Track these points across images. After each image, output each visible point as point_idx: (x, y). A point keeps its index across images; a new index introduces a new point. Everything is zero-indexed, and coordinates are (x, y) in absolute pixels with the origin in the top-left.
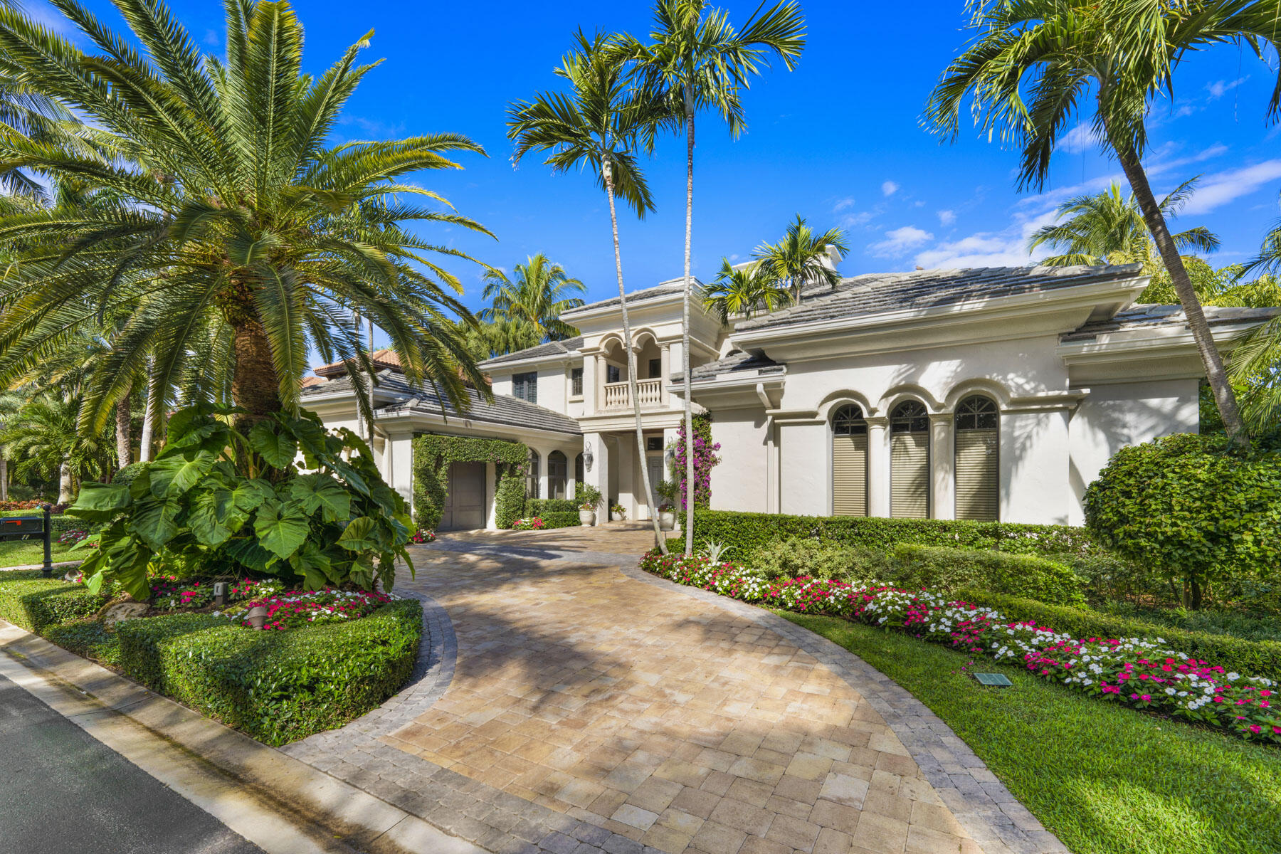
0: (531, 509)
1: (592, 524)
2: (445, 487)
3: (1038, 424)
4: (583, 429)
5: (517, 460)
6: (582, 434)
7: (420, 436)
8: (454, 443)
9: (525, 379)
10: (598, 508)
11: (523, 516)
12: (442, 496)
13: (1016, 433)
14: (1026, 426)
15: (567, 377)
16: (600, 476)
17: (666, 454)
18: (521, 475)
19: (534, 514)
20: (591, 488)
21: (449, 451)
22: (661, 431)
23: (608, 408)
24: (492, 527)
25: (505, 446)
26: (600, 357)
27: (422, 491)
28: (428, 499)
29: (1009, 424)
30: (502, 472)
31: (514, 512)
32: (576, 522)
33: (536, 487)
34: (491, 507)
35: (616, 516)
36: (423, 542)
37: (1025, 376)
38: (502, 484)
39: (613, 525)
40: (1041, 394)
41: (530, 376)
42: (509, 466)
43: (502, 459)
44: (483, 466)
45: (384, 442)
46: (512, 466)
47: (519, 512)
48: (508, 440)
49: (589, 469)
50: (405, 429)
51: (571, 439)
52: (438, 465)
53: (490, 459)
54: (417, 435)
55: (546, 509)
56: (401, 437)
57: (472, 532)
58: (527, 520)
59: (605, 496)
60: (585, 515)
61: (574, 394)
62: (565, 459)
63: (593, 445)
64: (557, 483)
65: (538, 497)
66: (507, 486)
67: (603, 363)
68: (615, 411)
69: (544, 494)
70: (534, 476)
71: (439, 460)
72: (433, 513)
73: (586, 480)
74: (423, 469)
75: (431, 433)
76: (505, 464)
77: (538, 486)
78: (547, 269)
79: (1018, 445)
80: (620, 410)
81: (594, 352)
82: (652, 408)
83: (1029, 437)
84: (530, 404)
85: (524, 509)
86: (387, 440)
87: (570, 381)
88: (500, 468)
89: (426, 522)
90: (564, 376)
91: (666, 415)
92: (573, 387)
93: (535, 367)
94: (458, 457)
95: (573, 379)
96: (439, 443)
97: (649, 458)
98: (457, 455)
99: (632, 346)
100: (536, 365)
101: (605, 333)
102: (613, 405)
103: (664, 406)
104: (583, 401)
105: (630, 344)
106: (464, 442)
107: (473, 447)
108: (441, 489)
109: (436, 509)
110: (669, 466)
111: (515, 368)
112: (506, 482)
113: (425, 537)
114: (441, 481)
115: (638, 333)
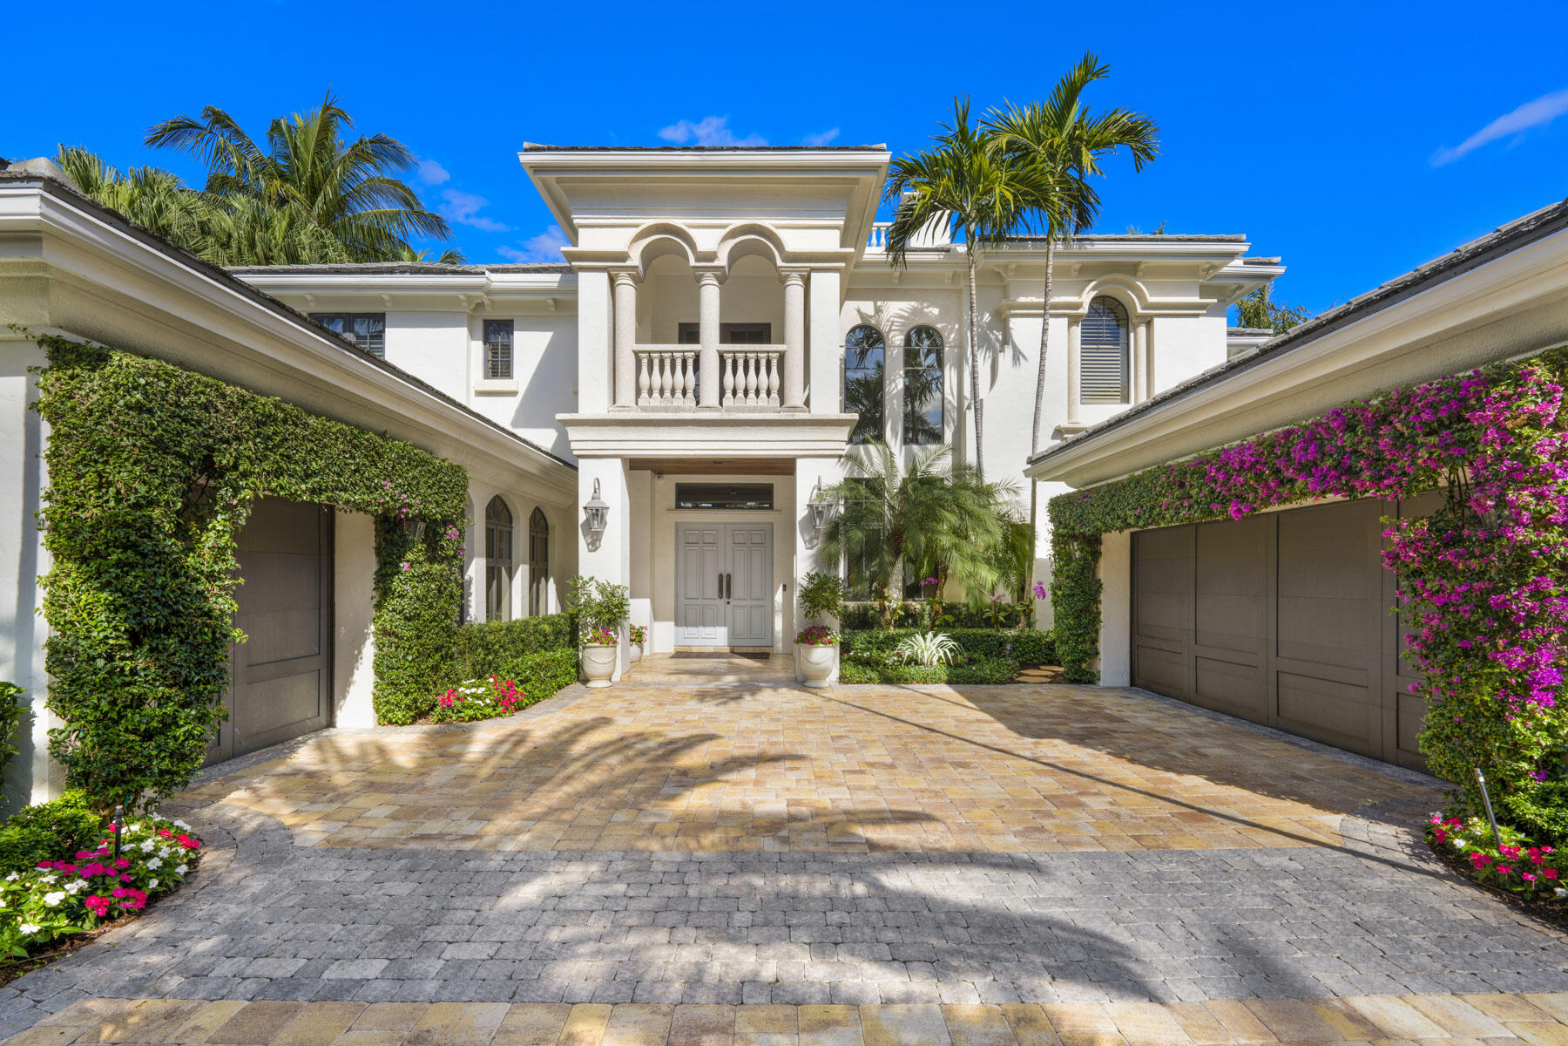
1: (611, 678)
2: (228, 605)
4: (577, 447)
5: (447, 509)
8: (267, 419)
9: (350, 326)
12: (219, 639)
15: (472, 336)
18: (455, 555)
20: (610, 591)
22: (786, 467)
23: (642, 400)
25: (423, 461)
26: (626, 279)
27: (103, 627)
30: (407, 545)
31: (435, 668)
32: (573, 675)
38: (403, 585)
41: (360, 324)
42: (422, 527)
43: (416, 504)
46: (429, 527)
49: (594, 545)
51: (547, 463)
52: (196, 509)
58: (472, 686)
60: (597, 658)
61: (488, 376)
62: (510, 518)
63: (606, 487)
66: (417, 589)
67: (630, 292)
71: (202, 488)
73: (584, 569)
74: (111, 524)
76: (416, 521)
78: (343, 142)
80: (677, 410)
81: (610, 263)
82: (760, 410)
87: (478, 346)
88: (395, 531)
90: (464, 331)
91: (807, 429)
92: (486, 360)
93: (381, 301)
94: (284, 481)
95: (486, 341)
96: (205, 407)
97: (677, 524)
98: (278, 473)
99: (716, 263)
100: (385, 295)
101: (647, 222)
102: (656, 394)
103: (794, 408)
104: (514, 394)
105: (711, 256)
106: (306, 426)
107: (335, 451)
108: (208, 614)
109: (185, 705)
110: (810, 541)
111: (317, 299)
112: (419, 578)
113: (156, 873)
114: (211, 577)
115: (733, 234)
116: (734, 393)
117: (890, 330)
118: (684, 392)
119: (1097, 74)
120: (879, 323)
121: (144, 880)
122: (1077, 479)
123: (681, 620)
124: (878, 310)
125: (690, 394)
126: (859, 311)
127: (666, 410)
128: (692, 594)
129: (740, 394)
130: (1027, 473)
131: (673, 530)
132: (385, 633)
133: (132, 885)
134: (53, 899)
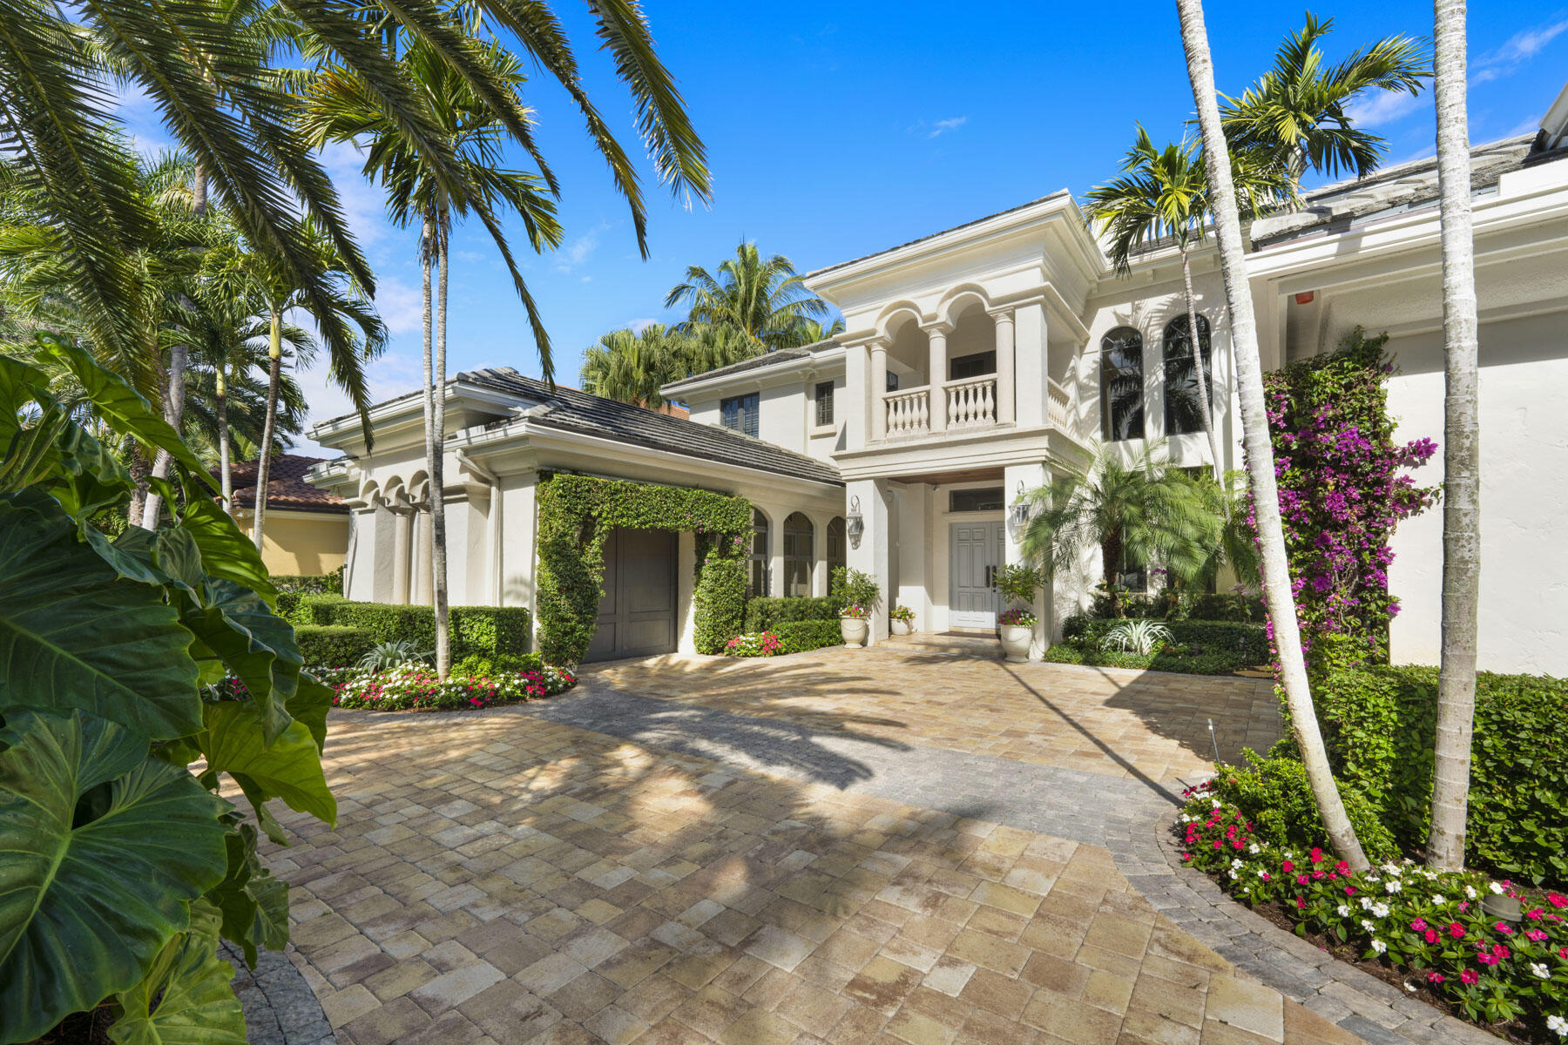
0: (758, 617)
1: (864, 643)
2: (598, 579)
4: (844, 475)
5: (733, 526)
6: (843, 485)
7: (551, 478)
8: (617, 491)
9: (741, 404)
10: (873, 614)
11: (742, 630)
12: (594, 594)
15: (808, 397)
16: (876, 555)
17: (1008, 514)
18: (741, 554)
19: (762, 627)
20: (860, 578)
21: (606, 507)
22: (997, 473)
23: (890, 435)
24: (689, 653)
25: (714, 500)
26: (876, 347)
27: (552, 586)
28: (563, 602)
30: (708, 549)
31: (727, 623)
32: (834, 638)
33: (762, 576)
34: (686, 614)
35: (899, 626)
36: (547, 695)
38: (706, 572)
39: (896, 645)
41: (747, 402)
42: (719, 537)
43: (708, 525)
44: (672, 538)
45: (488, 493)
46: (724, 538)
47: (737, 623)
48: (718, 491)
49: (856, 544)
50: (522, 465)
52: (586, 536)
53: (686, 526)
54: (545, 475)
55: (783, 615)
56: (518, 481)
57: (651, 663)
58: (750, 636)
59: (884, 592)
60: (851, 627)
61: (818, 424)
62: (811, 527)
63: (864, 502)
64: (797, 570)
65: (766, 595)
66: (715, 575)
67: (880, 356)
68: (905, 439)
69: (776, 589)
70: (760, 557)
71: (588, 527)
72: (573, 630)
73: (849, 564)
74: (554, 543)
75: (575, 472)
76: (713, 534)
77: (767, 574)
80: (913, 438)
81: (865, 339)
82: (978, 430)
84: (749, 438)
85: (744, 617)
86: (494, 489)
87: (812, 404)
88: (703, 541)
89: (560, 648)
90: (802, 395)
91: (1010, 442)
92: (818, 413)
93: (756, 385)
94: (625, 520)
95: (817, 399)
96: (588, 491)
97: (951, 526)
98: (622, 516)
99: (938, 321)
100: (758, 381)
101: (888, 302)
102: (900, 428)
103: (1003, 425)
104: (833, 435)
105: (934, 317)
106: (638, 491)
107: (654, 502)
108: (589, 582)
109: (579, 622)
110: (1017, 537)
111: (725, 390)
112: (714, 568)
113: (551, 684)
114: (591, 566)
115: (950, 295)
116: (957, 418)
117: (1148, 326)
118: (920, 423)
119: (1321, 31)
120: (1135, 322)
121: (546, 685)
123: (954, 603)
124: (1136, 309)
126: (1115, 313)
128: (964, 582)
129: (962, 419)
131: (947, 530)
133: (543, 687)
134: (516, 682)
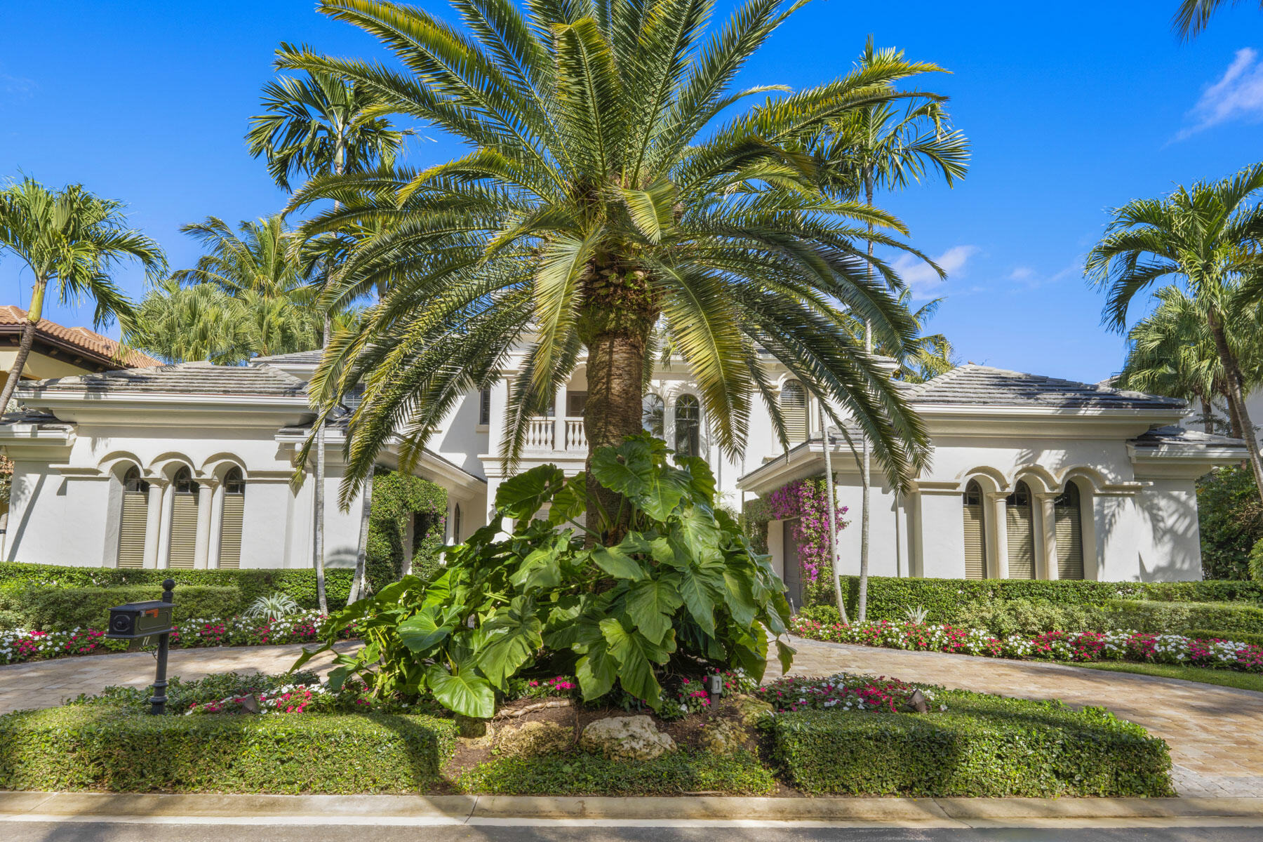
3: (1119, 506)
5: (442, 510)
13: (1106, 512)
14: (1111, 506)
25: (437, 490)
29: (1101, 504)
37: (1107, 468)
38: (426, 543)
40: (1126, 484)
43: (436, 508)
46: (436, 518)
53: (429, 507)
79: (1107, 521)
80: (542, 452)
83: (1113, 515)
86: (310, 475)
102: (531, 443)
107: (422, 491)
112: (433, 541)
116: (573, 443)
117: (669, 396)
118: (546, 442)
120: (662, 392)
122: (761, 491)
125: (549, 443)
126: (651, 385)
127: (536, 452)
129: (577, 443)
130: (737, 487)
132: (418, 564)
